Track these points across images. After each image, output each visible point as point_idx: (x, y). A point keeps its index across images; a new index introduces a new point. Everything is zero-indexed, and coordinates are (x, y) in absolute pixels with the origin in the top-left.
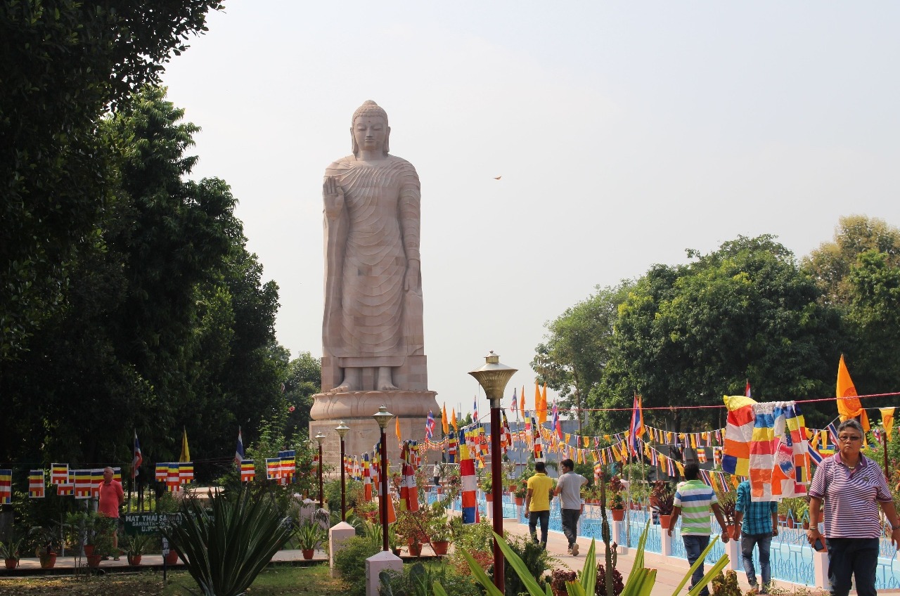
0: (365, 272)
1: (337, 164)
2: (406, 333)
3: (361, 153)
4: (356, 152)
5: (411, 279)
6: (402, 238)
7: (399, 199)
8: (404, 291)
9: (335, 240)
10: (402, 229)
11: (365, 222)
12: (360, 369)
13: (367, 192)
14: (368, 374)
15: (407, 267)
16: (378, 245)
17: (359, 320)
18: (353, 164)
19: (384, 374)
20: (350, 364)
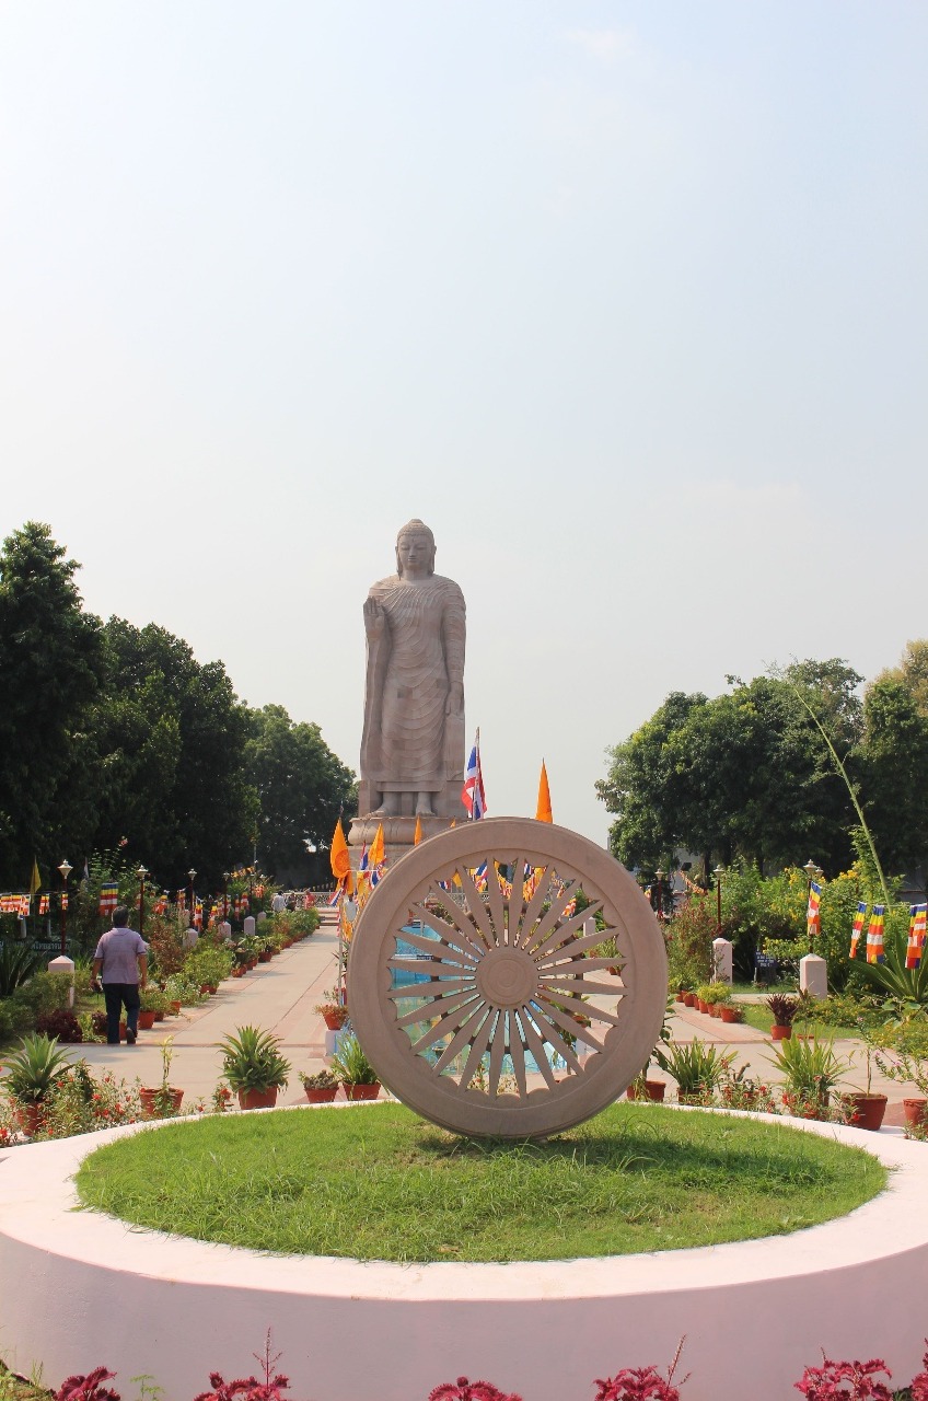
0: (405, 694)
1: (380, 584)
2: (446, 758)
3: (405, 572)
4: (400, 572)
5: (452, 702)
6: (445, 659)
7: (443, 620)
8: (445, 714)
9: (375, 660)
10: (445, 651)
11: (406, 644)
12: (399, 794)
13: (409, 612)
14: (407, 799)
15: (450, 690)
16: (420, 667)
17: (398, 744)
18: (397, 584)
19: (422, 799)
20: (388, 788)
